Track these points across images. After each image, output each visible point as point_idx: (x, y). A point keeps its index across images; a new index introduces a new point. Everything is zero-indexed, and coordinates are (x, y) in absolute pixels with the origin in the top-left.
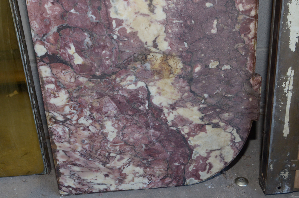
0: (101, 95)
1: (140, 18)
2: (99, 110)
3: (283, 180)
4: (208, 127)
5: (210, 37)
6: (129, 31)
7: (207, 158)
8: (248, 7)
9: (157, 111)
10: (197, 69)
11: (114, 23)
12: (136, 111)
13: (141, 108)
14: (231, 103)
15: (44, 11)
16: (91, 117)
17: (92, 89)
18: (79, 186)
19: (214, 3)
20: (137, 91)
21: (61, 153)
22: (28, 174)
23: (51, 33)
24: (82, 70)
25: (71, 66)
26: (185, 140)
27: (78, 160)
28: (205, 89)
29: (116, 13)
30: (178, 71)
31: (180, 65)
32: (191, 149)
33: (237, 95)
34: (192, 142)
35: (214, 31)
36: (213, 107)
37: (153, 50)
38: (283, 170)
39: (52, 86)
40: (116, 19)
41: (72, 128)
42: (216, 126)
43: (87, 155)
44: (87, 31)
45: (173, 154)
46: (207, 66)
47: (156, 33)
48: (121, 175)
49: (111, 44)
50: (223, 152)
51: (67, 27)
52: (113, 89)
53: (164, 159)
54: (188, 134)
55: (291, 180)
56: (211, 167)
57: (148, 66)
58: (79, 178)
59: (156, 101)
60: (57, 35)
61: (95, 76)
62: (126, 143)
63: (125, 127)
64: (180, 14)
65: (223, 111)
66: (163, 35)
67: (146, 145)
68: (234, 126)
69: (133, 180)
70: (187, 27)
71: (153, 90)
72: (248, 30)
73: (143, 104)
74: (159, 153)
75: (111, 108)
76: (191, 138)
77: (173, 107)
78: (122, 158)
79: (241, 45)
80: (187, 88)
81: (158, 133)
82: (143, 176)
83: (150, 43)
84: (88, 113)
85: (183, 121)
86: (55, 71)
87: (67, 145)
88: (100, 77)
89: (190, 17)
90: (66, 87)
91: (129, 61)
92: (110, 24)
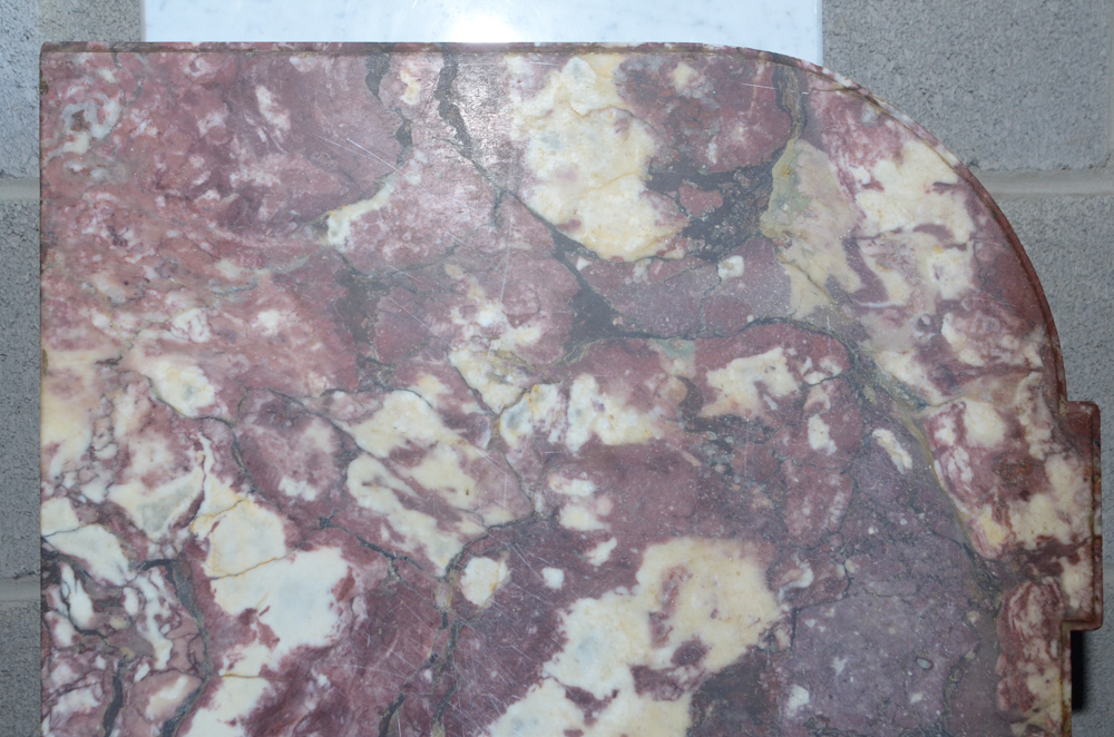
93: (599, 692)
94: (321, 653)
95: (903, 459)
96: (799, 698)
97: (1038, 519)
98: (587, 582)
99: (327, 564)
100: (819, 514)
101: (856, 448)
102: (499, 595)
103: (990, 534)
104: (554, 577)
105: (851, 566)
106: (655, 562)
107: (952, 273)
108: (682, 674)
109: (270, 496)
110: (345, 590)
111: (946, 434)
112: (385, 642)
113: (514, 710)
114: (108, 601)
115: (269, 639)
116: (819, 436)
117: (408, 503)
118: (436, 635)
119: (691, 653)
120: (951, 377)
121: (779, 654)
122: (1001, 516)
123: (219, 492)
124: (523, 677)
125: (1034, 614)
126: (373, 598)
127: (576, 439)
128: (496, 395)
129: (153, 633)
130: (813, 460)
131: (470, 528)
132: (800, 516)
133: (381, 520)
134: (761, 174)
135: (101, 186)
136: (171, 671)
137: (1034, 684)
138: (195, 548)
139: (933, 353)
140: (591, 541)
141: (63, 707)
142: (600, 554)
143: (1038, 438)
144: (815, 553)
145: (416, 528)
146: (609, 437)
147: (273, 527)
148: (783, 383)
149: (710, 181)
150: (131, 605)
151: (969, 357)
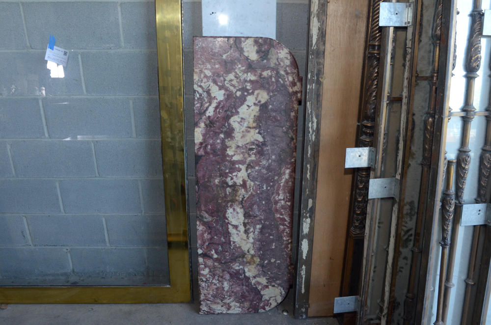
0: (223, 271)
1: (243, 241)
2: (222, 277)
3: (302, 313)
4: (270, 287)
5: (272, 250)
6: (238, 246)
7: (269, 300)
8: (288, 239)
9: (247, 279)
10: (266, 262)
11: (232, 242)
12: (238, 278)
13: (241, 277)
14: (280, 277)
15: (204, 237)
16: (218, 280)
17: (220, 268)
18: (209, 310)
19: (274, 237)
20: (239, 270)
21: (203, 295)
22: (182, 302)
23: (205, 245)
24: (216, 260)
25: (212, 258)
26: (260, 292)
27: (210, 298)
28: (269, 270)
29: (233, 239)
30: (258, 262)
31: (259, 260)
32: (262, 296)
33: (283, 273)
34: (262, 293)
35: (273, 247)
36: (273, 278)
37: (248, 253)
38: (302, 308)
39: (203, 266)
40: (233, 241)
41: (209, 284)
42: (274, 286)
43: (214, 296)
44: (220, 245)
45: (253, 298)
46: (270, 261)
47: (249, 247)
48: (229, 306)
49: (230, 250)
50: (276, 298)
51: (212, 243)
52: (229, 269)
53: (249, 300)
54: (261, 289)
55: (306, 313)
56: (271, 304)
57: (245, 260)
58: (209, 307)
59: (247, 274)
60: (207, 246)
61: (222, 263)
62: (233, 292)
63: (232, 285)
64: (259, 240)
65: (277, 280)
66: (252, 248)
67: (241, 293)
68: (281, 287)
69: (234, 309)
70: (262, 245)
71: (246, 270)
72: (288, 247)
73: (242, 275)
74: (247, 297)
75: (227, 276)
76: (262, 291)
77: (255, 277)
78: (230, 299)
79: (285, 253)
80: (261, 269)
81: (247, 288)
82: (239, 307)
83: (246, 251)
84: (217, 278)
85: (259, 283)
86: (205, 260)
87: (206, 291)
88: (224, 263)
89: (263, 241)
90: (209, 267)
91: (237, 257)
92: (230, 243)
93: (250, 105)
94: (222, 101)
95: (282, 82)
96: (270, 106)
97: (296, 89)
98: (249, 94)
99: (223, 92)
100: (273, 88)
101: (277, 81)
102: (240, 95)
103: (291, 90)
104: (246, 94)
105: (276, 93)
106: (256, 92)
107: (288, 62)
108: (259, 104)
109: (217, 85)
110: (224, 95)
111: (286, 80)
112: (229, 100)
113: (241, 107)
114: (201, 95)
115: (217, 99)
116: (273, 79)
117: (231, 86)
118: (234, 99)
119: (260, 102)
120: (287, 73)
121: (268, 102)
122: (292, 88)
123: (212, 84)
124: (242, 104)
125: (295, 98)
126: (227, 95)
127: (248, 79)
128: (240, 74)
129: (205, 98)
130: (273, 82)
131: (237, 88)
132: (271, 88)
133: (228, 87)
134: (268, 51)
135: (200, 52)
136: (207, 102)
137: (294, 106)
138: (209, 90)
139: (285, 71)
140: (250, 90)
141: (196, 106)
142: (251, 91)
143: (296, 80)
144: (273, 92)
145: (232, 88)
146: (252, 79)
147: (217, 88)
148: (270, 74)
149: (263, 52)
150: (203, 96)
151: (289, 71)
